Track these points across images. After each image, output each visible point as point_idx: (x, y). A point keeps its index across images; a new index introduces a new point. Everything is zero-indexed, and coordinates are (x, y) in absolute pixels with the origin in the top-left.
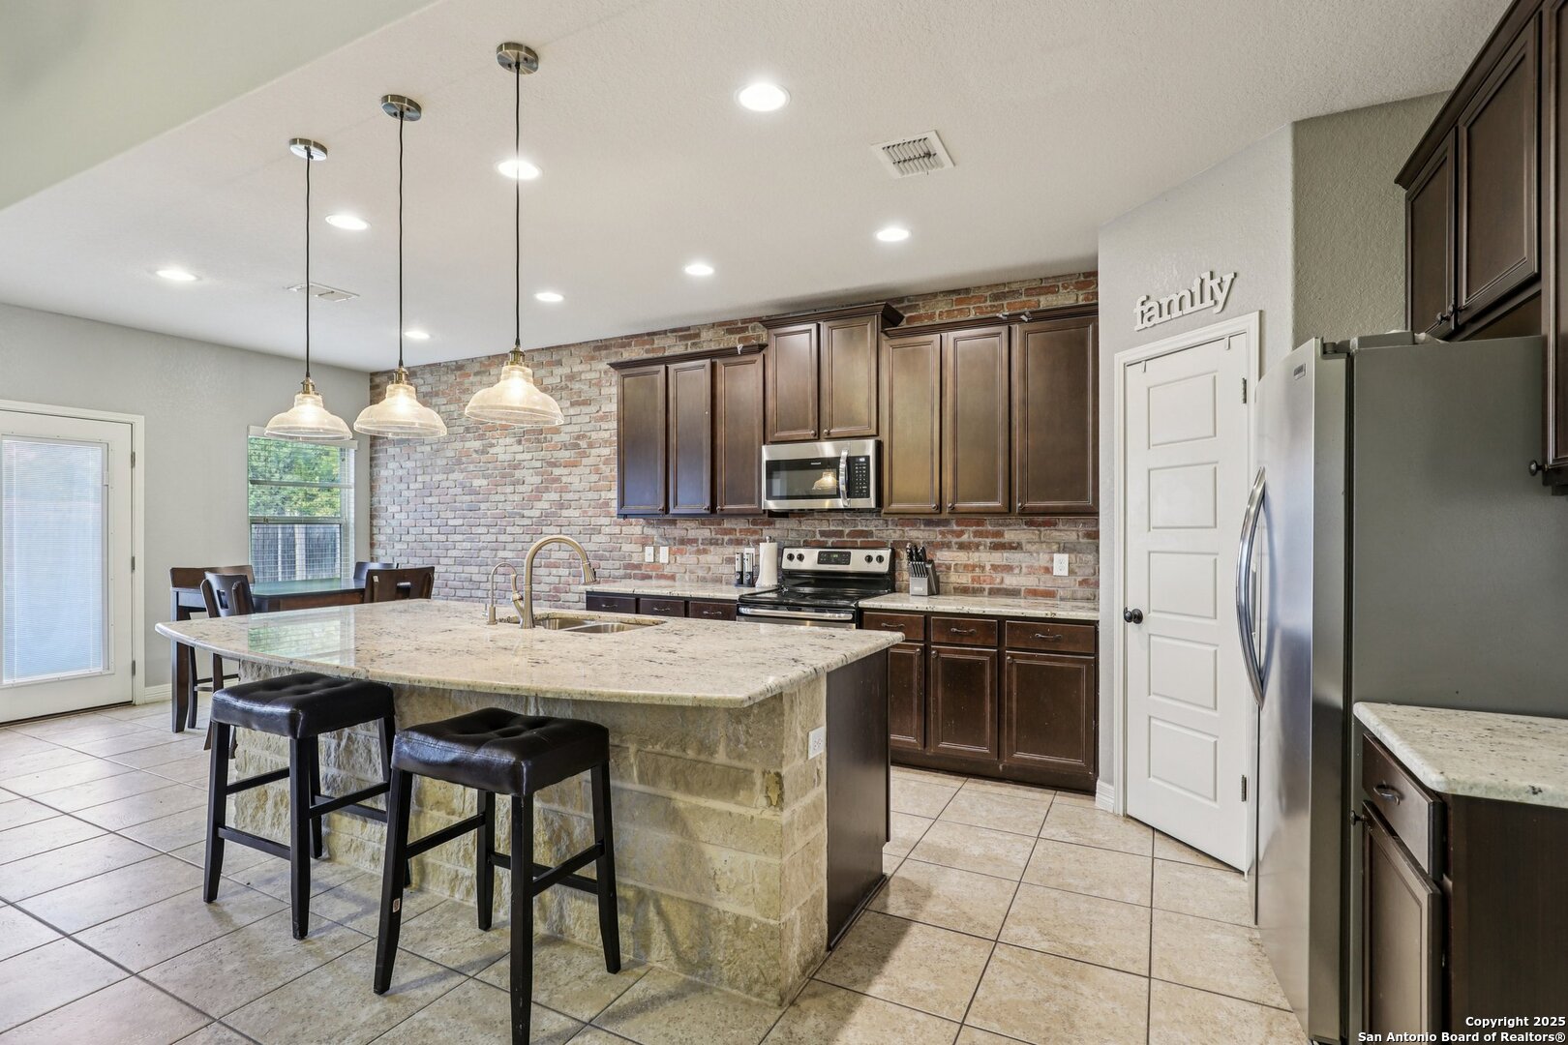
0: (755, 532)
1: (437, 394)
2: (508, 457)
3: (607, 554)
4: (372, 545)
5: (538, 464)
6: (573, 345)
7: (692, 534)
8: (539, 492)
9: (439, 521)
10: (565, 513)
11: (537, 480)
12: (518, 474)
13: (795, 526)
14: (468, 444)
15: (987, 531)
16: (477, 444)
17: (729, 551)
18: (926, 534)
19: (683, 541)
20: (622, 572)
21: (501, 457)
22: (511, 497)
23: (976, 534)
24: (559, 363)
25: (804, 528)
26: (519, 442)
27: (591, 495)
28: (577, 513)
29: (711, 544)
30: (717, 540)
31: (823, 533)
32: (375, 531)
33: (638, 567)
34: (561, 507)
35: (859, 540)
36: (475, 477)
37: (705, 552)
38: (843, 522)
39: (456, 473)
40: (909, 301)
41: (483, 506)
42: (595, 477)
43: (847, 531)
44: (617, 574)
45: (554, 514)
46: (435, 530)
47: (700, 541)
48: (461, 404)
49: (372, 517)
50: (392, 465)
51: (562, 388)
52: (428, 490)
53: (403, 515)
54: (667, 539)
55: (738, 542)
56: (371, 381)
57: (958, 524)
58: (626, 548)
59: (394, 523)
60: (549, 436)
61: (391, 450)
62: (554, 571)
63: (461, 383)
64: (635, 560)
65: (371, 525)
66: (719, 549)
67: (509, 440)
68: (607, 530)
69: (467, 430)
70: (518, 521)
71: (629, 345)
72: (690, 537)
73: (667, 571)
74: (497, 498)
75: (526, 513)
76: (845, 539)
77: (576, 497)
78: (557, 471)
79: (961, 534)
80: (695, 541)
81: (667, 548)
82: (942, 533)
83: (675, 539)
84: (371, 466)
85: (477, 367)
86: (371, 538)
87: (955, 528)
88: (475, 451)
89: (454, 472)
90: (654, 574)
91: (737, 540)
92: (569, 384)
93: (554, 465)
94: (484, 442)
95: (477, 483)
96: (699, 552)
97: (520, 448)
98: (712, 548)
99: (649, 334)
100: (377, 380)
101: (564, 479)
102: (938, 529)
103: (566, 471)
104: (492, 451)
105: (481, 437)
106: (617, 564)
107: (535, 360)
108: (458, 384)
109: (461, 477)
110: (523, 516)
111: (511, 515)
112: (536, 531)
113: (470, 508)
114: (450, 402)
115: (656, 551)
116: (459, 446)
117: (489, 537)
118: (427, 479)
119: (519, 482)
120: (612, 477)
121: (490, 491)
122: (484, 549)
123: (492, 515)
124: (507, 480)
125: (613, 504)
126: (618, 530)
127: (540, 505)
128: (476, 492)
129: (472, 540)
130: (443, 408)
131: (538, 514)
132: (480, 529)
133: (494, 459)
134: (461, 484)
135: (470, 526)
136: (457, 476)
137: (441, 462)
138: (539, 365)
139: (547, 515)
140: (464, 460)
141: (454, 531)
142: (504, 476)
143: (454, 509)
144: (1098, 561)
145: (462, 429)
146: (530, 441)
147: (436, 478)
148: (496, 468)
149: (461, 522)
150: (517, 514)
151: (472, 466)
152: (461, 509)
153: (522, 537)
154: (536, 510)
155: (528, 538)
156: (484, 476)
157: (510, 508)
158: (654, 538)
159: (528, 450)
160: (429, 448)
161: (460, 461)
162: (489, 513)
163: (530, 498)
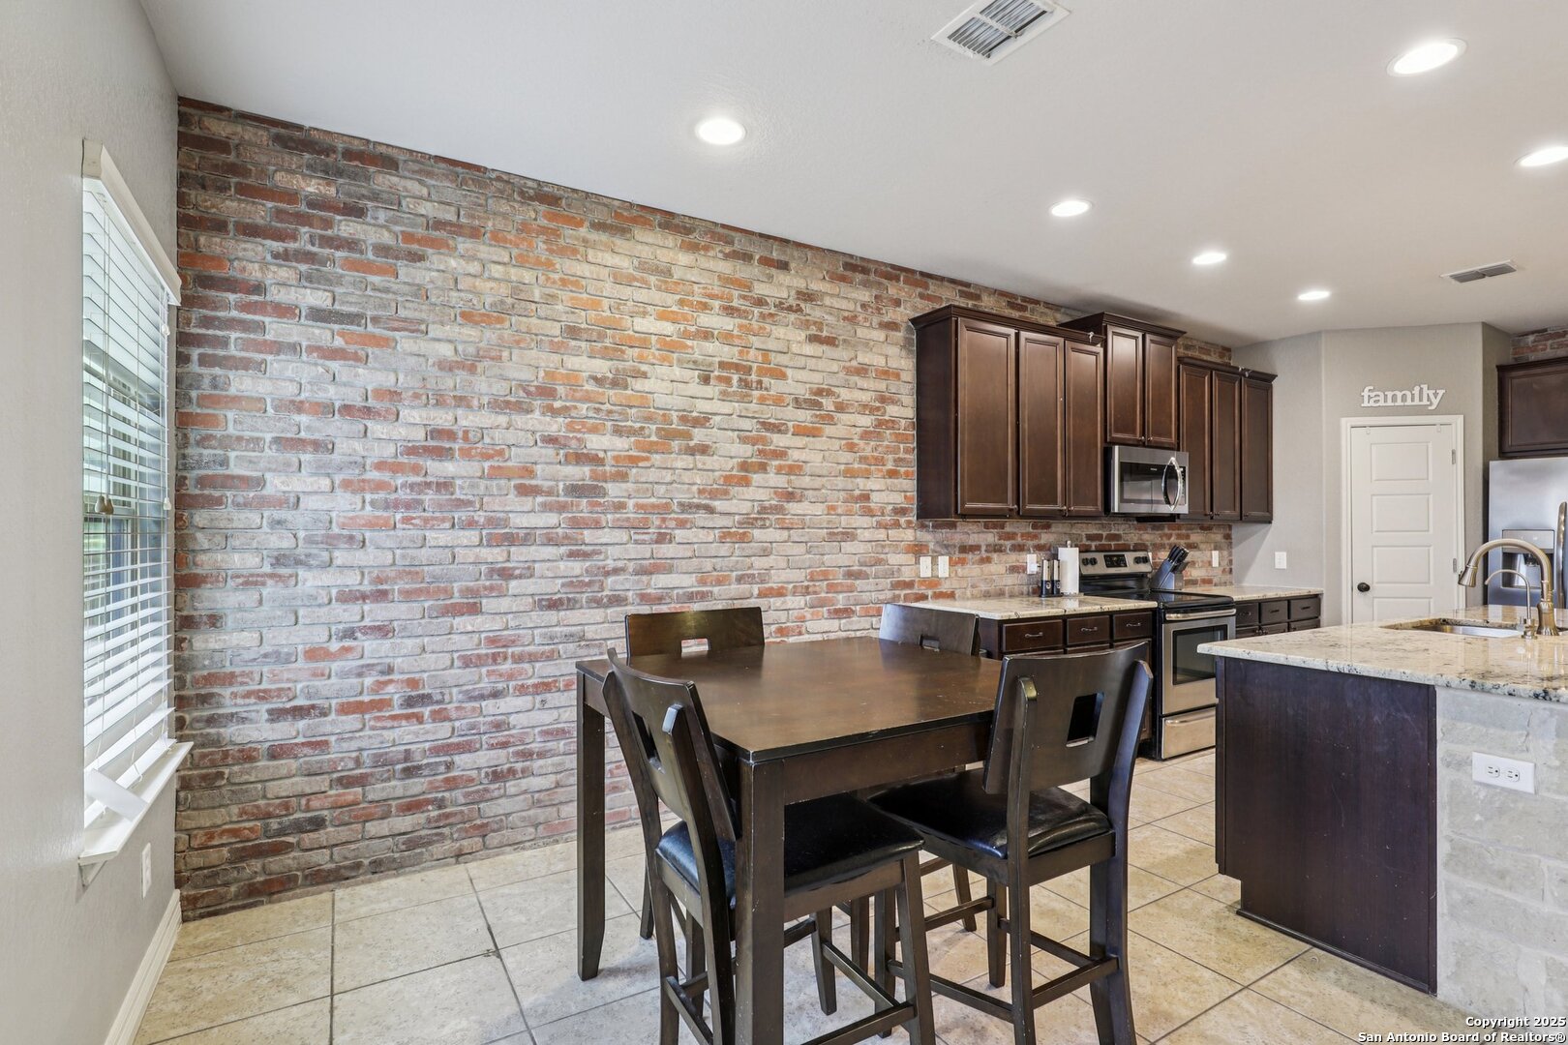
0: (1035, 537)
1: (475, 233)
2: (679, 402)
3: (870, 570)
5: (746, 424)
6: (810, 247)
7: (974, 539)
10: (793, 508)
11: (746, 451)
12: (699, 435)
13: (1067, 530)
14: (573, 362)
16: (602, 367)
17: (1013, 558)
19: (964, 549)
20: (891, 594)
21: (661, 400)
22: (686, 477)
23: (1178, 537)
24: (784, 266)
26: (706, 380)
27: (841, 482)
28: (819, 509)
29: (995, 551)
30: (1001, 546)
33: (913, 584)
34: (790, 496)
35: (1113, 543)
36: (594, 430)
37: (988, 560)
38: (1103, 526)
39: (537, 414)
41: (614, 490)
42: (846, 457)
43: (1105, 534)
44: (882, 597)
45: (779, 509)
46: (472, 536)
47: (983, 548)
48: (556, 276)
50: (287, 368)
51: (790, 309)
52: (439, 443)
53: (343, 500)
54: (947, 547)
55: (1020, 548)
56: (185, 120)
58: (895, 559)
59: (296, 518)
61: (283, 330)
63: (554, 233)
64: (907, 575)
66: (1004, 557)
67: (677, 372)
68: (867, 535)
69: (573, 332)
70: (701, 518)
71: (898, 279)
72: (969, 543)
73: (945, 588)
74: (653, 475)
75: (717, 504)
76: (1103, 542)
77: (818, 482)
78: (779, 441)
79: (1170, 537)
80: (978, 547)
81: (947, 558)
82: (1160, 536)
83: (954, 546)
85: (600, 215)
87: (1166, 531)
88: (595, 379)
89: (529, 411)
90: (930, 593)
93: (777, 428)
94: (617, 364)
95: (595, 443)
96: (982, 561)
97: (709, 391)
98: (995, 556)
99: (922, 274)
101: (795, 455)
104: (638, 384)
105: (605, 354)
106: (884, 583)
107: (737, 247)
108: (543, 230)
109: (556, 426)
110: (710, 510)
111: (686, 507)
112: (743, 538)
113: (576, 490)
114: (522, 262)
115: (934, 562)
116: (548, 360)
117: (634, 551)
118: (442, 418)
119: (704, 450)
120: (876, 459)
121: (634, 461)
122: (616, 571)
123: (639, 506)
124: (675, 444)
125: (874, 497)
126: (881, 534)
127: (749, 493)
128: (595, 460)
129: (586, 555)
130: (497, 271)
131: (745, 507)
132: (605, 536)
133: (643, 400)
134: (551, 440)
135: (577, 524)
136: (538, 421)
137: (485, 386)
138: (747, 257)
139: (763, 510)
140: (561, 390)
141: (526, 538)
142: (668, 435)
143: (524, 491)
144: (1230, 554)
145: (555, 329)
146: (728, 381)
147: (468, 420)
148: (649, 419)
149: (552, 519)
150: (698, 507)
151: (583, 409)
152: (549, 493)
153: (713, 549)
154: (741, 502)
155: (724, 550)
156: (618, 431)
157: (684, 498)
158: (931, 546)
159: (725, 396)
160: (446, 351)
161: (547, 392)
162: (631, 503)
163: (729, 480)
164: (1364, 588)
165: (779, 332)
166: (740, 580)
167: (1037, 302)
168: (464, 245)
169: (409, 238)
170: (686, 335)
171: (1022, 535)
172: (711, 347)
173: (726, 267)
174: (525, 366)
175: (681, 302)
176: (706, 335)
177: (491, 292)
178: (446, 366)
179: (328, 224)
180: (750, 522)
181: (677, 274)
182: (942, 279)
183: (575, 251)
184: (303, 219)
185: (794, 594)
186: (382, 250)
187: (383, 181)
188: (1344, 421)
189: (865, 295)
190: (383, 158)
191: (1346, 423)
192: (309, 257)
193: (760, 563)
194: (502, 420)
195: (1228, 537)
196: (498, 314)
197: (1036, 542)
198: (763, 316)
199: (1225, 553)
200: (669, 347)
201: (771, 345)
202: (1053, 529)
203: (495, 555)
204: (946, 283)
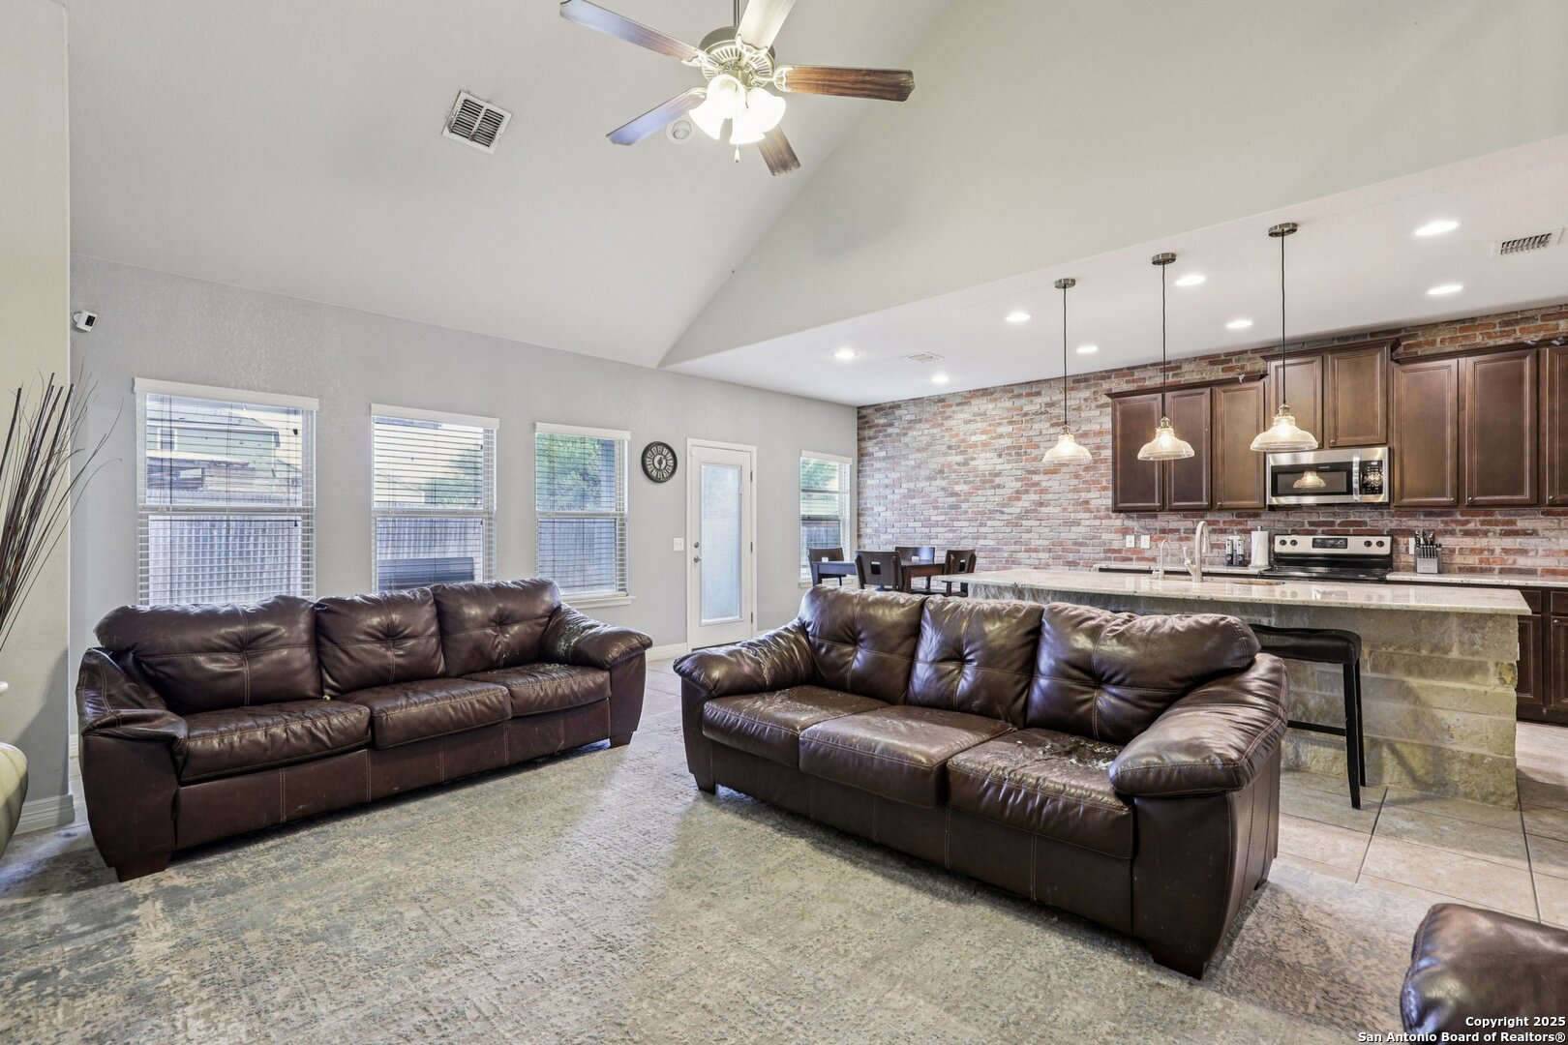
0: (1240, 523)
1: (920, 421)
2: (988, 468)
3: (1088, 541)
4: (859, 536)
5: (1019, 473)
6: (1053, 379)
7: (1173, 525)
8: (1018, 495)
9: (922, 518)
10: (1044, 510)
11: (1018, 485)
12: (997, 480)
13: (1283, 519)
14: (949, 459)
16: (960, 458)
19: (1163, 531)
20: (1102, 555)
21: (981, 468)
22: (992, 499)
23: (1484, 523)
24: (1039, 394)
25: (1291, 519)
26: (1000, 456)
27: (1070, 496)
28: (1057, 510)
31: (1311, 524)
32: (862, 525)
33: (1119, 551)
34: (1041, 504)
36: (957, 483)
37: (1187, 539)
38: (1334, 514)
39: (939, 480)
40: (1406, 331)
41: (964, 506)
42: (1076, 482)
43: (1338, 521)
45: (1035, 511)
46: (919, 524)
47: (1182, 531)
48: (945, 428)
49: (859, 515)
50: (878, 476)
51: (1042, 413)
52: (911, 494)
53: (889, 513)
54: (1148, 530)
55: (1223, 532)
56: (858, 413)
58: (1106, 536)
59: (880, 519)
60: (1028, 450)
61: (877, 465)
62: (1034, 555)
63: (944, 412)
64: (1116, 545)
65: (858, 521)
67: (988, 455)
68: (1087, 523)
69: (950, 447)
70: (998, 516)
71: (1110, 377)
72: (1170, 527)
73: (1148, 555)
74: (978, 499)
75: (1005, 510)
76: (1337, 528)
77: (1057, 496)
78: (1036, 478)
80: (1177, 530)
81: (1148, 537)
82: (1443, 522)
83: (1156, 529)
84: (858, 477)
85: (959, 400)
86: (858, 531)
87: (1459, 518)
88: (958, 464)
89: (936, 479)
90: (1134, 557)
91: (1221, 529)
92: (1048, 409)
93: (1034, 472)
94: (966, 456)
95: (958, 488)
96: (1181, 539)
97: (1001, 460)
99: (1128, 368)
100: (864, 412)
101: (1044, 484)
102: (1439, 519)
103: (1047, 477)
104: (972, 463)
105: (962, 453)
106: (1098, 549)
107: (1015, 392)
108: (941, 413)
109: (944, 483)
110: (1003, 513)
111: (991, 512)
112: (1016, 525)
113: (952, 507)
114: (933, 427)
115: (1137, 538)
116: (941, 460)
117: (971, 530)
118: (912, 485)
119: (999, 486)
120: (1093, 481)
121: (971, 494)
122: (965, 538)
123: (973, 512)
124: (987, 485)
125: (1093, 502)
126: (1097, 522)
127: (1020, 504)
128: (957, 494)
129: (954, 531)
130: (926, 432)
131: (1018, 511)
132: (961, 524)
133: (975, 469)
134: (943, 489)
135: (952, 520)
136: (940, 483)
137: (924, 473)
138: (1019, 396)
139: (1027, 511)
140: (946, 470)
141: (937, 524)
142: (984, 482)
143: (936, 508)
145: (944, 447)
146: (1010, 454)
147: (919, 485)
148: (977, 476)
149: (943, 517)
150: (997, 511)
151: (953, 476)
152: (942, 508)
153: (1003, 529)
154: (1017, 508)
155: (1008, 529)
156: (965, 483)
157: (990, 507)
158: (1136, 529)
159: (1009, 462)
160: (913, 463)
161: (941, 472)
162: (970, 510)
163: (1010, 499)
165: (1036, 426)
166: (1015, 543)
167: (1245, 352)
168: (918, 426)
169: (904, 428)
170: (992, 438)
171: (1225, 522)
172: (1002, 441)
173: (1009, 404)
174: (935, 464)
175: (990, 425)
176: (1001, 436)
177: (925, 439)
178: (913, 468)
179: (885, 431)
180: (1020, 517)
181: (988, 413)
182: (1145, 366)
183: (950, 417)
184: (880, 431)
185: (1043, 551)
186: (898, 434)
187: (898, 412)
189: (1086, 394)
190: (895, 406)
192: (881, 442)
193: (1024, 536)
194: (928, 483)
196: (929, 445)
197: (1241, 527)
198: (1027, 421)
200: (985, 444)
201: (1031, 433)
202: (1263, 518)
203: (927, 530)
204: (1149, 368)
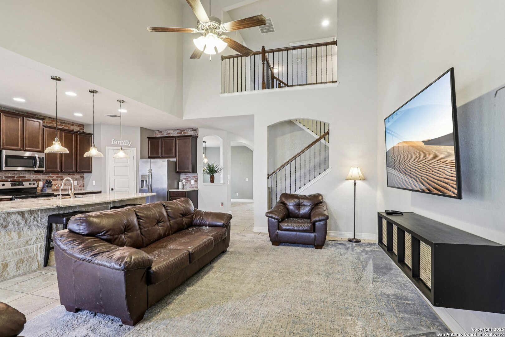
15: (59, 176)
18: (43, 177)
23: (57, 177)
57: (52, 175)
79: (53, 177)
82: (47, 177)
102: (46, 176)
144: (84, 181)
164: (112, 189)
188: (107, 147)
191: (107, 148)
195: (83, 177)
199: (81, 181)
